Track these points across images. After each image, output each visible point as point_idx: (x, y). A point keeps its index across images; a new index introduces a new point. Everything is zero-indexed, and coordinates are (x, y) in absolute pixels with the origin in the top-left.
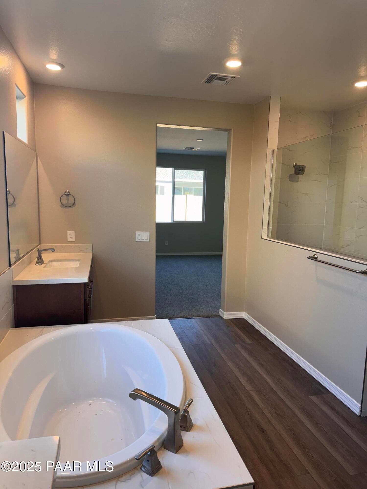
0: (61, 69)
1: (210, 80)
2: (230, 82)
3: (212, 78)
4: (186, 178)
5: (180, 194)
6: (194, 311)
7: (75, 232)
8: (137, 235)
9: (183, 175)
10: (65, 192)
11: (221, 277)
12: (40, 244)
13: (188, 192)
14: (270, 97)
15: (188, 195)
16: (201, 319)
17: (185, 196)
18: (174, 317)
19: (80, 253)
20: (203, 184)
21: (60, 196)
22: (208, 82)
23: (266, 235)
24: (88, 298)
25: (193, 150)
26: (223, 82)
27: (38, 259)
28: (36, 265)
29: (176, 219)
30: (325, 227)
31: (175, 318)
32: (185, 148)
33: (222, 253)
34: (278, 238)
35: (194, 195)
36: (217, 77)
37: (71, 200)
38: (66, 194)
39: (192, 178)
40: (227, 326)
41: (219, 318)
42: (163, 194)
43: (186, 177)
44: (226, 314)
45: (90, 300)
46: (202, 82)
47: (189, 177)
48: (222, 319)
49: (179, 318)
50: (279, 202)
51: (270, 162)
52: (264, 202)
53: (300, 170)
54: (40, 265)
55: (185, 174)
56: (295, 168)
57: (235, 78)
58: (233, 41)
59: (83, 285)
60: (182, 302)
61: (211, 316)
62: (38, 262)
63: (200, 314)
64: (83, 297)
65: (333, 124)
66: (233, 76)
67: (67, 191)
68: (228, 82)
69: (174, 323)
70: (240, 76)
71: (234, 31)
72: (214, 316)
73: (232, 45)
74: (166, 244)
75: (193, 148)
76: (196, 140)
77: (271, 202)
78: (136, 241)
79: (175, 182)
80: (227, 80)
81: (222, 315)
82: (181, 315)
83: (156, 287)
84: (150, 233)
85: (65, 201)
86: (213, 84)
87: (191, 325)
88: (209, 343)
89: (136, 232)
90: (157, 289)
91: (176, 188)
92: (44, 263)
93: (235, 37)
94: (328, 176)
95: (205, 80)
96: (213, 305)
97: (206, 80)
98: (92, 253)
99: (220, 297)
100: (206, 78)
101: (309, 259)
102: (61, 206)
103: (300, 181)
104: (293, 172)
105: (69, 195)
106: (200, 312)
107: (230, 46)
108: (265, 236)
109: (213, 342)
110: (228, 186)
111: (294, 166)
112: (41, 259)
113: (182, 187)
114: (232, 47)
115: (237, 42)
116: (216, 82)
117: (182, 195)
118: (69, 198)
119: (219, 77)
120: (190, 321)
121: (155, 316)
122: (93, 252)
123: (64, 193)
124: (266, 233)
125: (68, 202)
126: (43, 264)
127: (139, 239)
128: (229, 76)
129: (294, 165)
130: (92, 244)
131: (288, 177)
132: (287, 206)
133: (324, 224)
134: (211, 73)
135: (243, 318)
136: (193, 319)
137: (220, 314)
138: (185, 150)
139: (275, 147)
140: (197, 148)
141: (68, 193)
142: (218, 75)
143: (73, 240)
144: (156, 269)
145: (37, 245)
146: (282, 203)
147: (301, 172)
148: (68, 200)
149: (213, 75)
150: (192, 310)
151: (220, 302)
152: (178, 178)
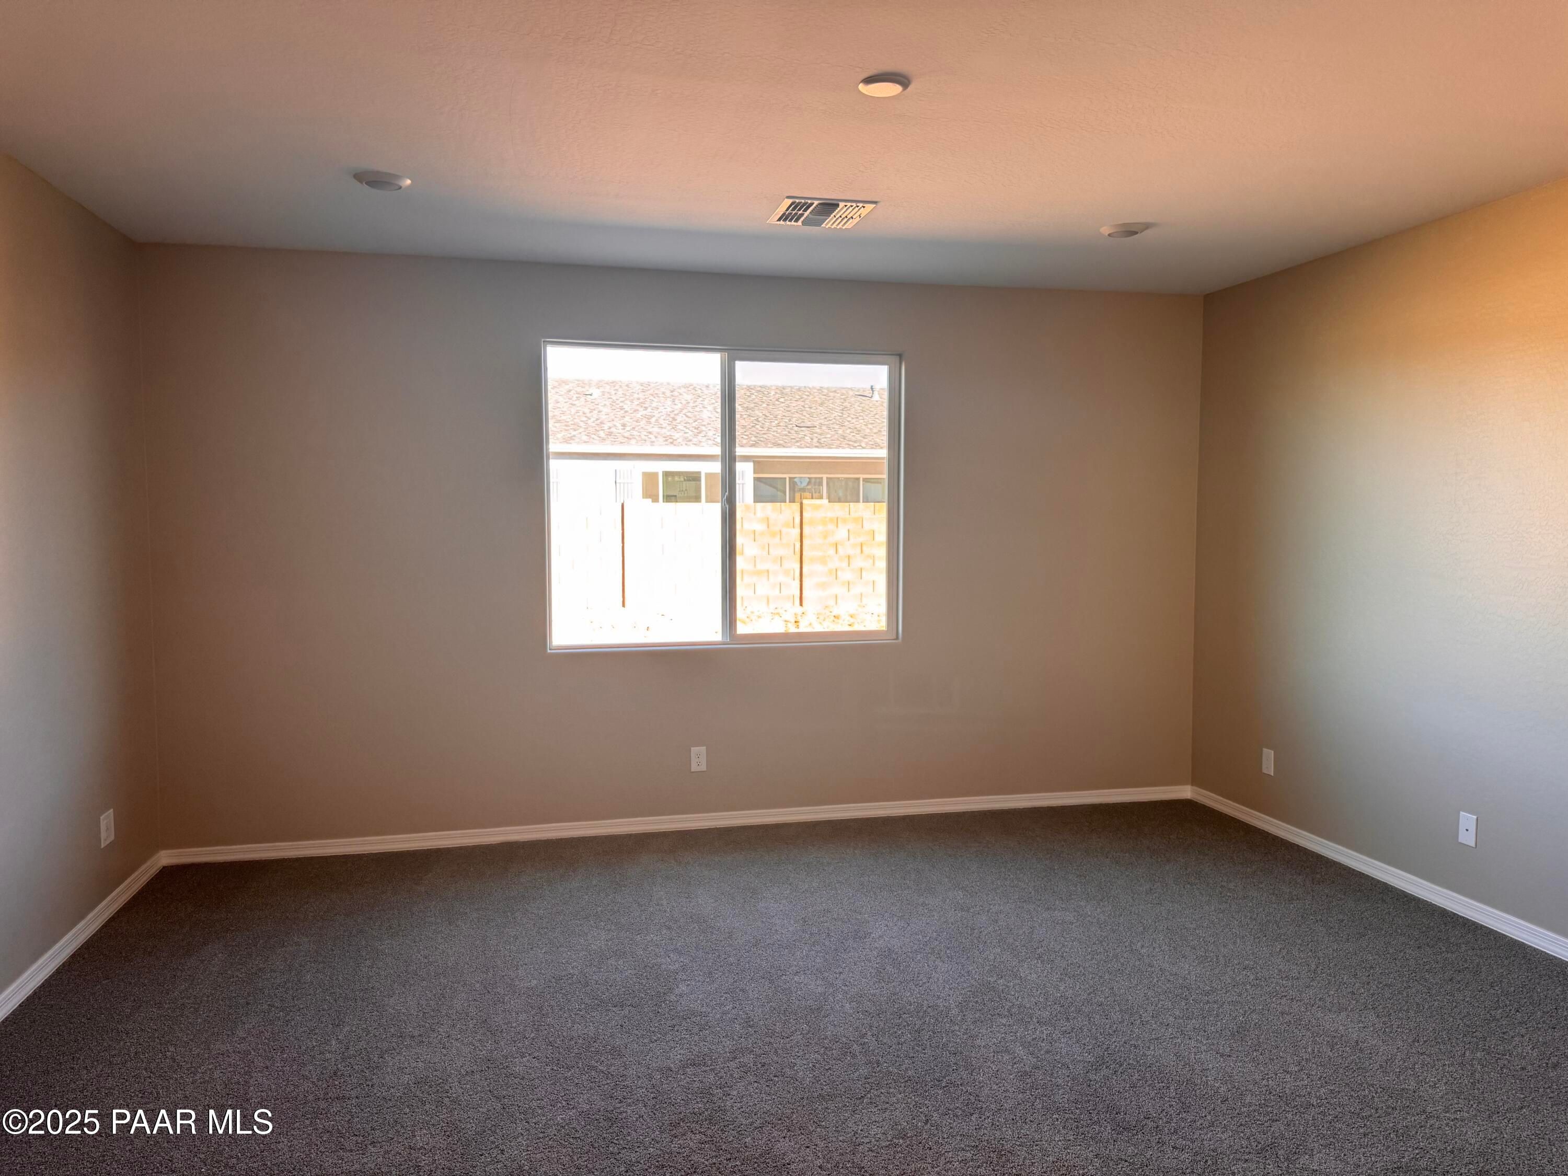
4: (798, 444)
5: (777, 499)
9: (789, 432)
13: (807, 494)
15: (807, 502)
17: (798, 506)
39: (820, 445)
43: (797, 442)
47: (808, 439)
55: (796, 428)
113: (787, 476)
152: (772, 445)
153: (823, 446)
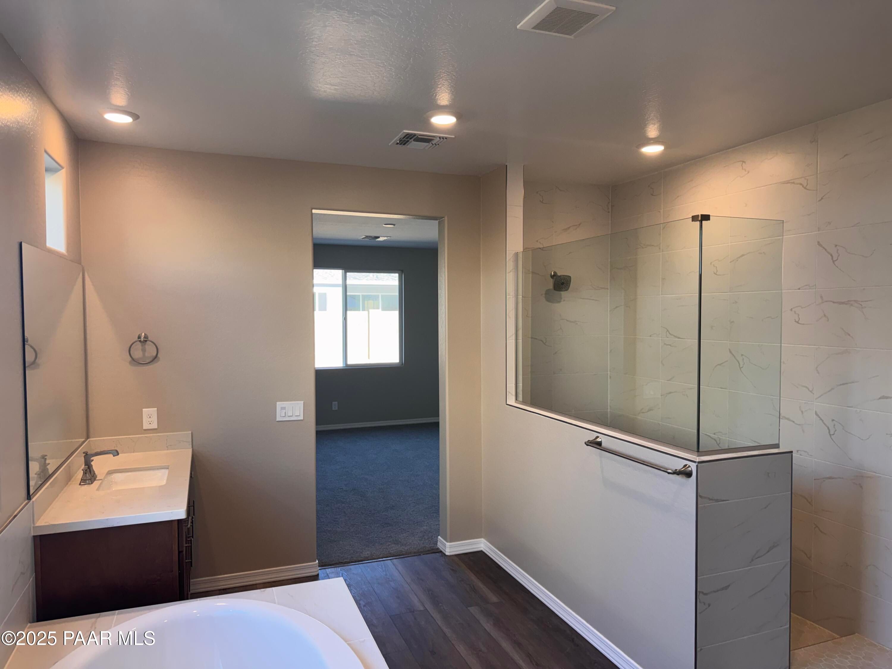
0: (134, 120)
1: (404, 140)
2: (438, 144)
3: (407, 138)
4: (367, 278)
5: (356, 308)
6: (390, 543)
7: (157, 410)
8: (280, 409)
10: (139, 337)
11: (439, 469)
12: (88, 437)
13: (371, 305)
14: (507, 166)
15: (371, 311)
16: (403, 559)
17: (367, 312)
18: (352, 561)
19: (168, 450)
20: (398, 287)
21: (129, 345)
22: (401, 144)
23: (514, 398)
24: (187, 545)
25: (378, 240)
26: (428, 144)
27: (85, 473)
28: (80, 484)
29: (351, 361)
30: (610, 377)
31: (355, 562)
32: (364, 237)
33: (439, 419)
34: (533, 404)
35: (383, 309)
36: (415, 137)
37: (151, 351)
38: (140, 341)
40: (452, 570)
41: (438, 554)
42: (326, 310)
44: (450, 545)
45: (189, 549)
46: (390, 144)
47: (372, 276)
48: (442, 556)
49: (362, 561)
50: (532, 338)
51: (512, 273)
52: (507, 341)
53: (563, 284)
54: (89, 484)
56: (553, 279)
57: (446, 138)
58: (441, 87)
59: (176, 525)
60: (367, 527)
61: (422, 552)
62: (85, 478)
63: (403, 550)
64: (175, 547)
65: (612, 206)
66: (442, 136)
67: (143, 334)
68: (435, 144)
69: (353, 574)
70: (455, 137)
71: (442, 75)
72: (429, 551)
73: (440, 94)
74: (333, 409)
75: (378, 237)
76: (384, 225)
77: (517, 341)
78: (277, 420)
79: (348, 286)
80: (433, 143)
81: (444, 548)
82: (367, 556)
83: (317, 498)
84: (304, 402)
85: (137, 353)
86: (408, 146)
87: (386, 575)
88: (422, 608)
89: (278, 403)
90: (319, 502)
91: (349, 295)
92: (97, 479)
93: (444, 83)
94: (609, 290)
95: (397, 140)
96: (425, 528)
97: (398, 142)
98: (191, 449)
99: (437, 512)
100: (397, 138)
101: (587, 445)
102: (130, 363)
103: (564, 301)
104: (551, 286)
105: (146, 341)
106: (403, 545)
107: (436, 95)
108: (511, 401)
109: (429, 606)
110: (443, 312)
111: (552, 277)
112: (92, 472)
113: (360, 294)
114: (439, 96)
115: (447, 89)
116: (413, 145)
117: (359, 310)
118: (147, 346)
119: (419, 137)
120: (383, 566)
121: (317, 561)
122: (192, 447)
123: (136, 339)
124: (512, 395)
125: (144, 354)
126: (95, 482)
127: (284, 416)
128: (436, 136)
129: (553, 274)
130: (190, 432)
131: (544, 295)
132: (545, 344)
133: (608, 372)
134: (405, 131)
135: (482, 551)
136: (389, 561)
137: (440, 546)
138: (364, 239)
139: (520, 248)
140: (385, 237)
141: (144, 338)
142: (417, 134)
143: (155, 426)
144: (318, 460)
145: (83, 440)
146: (536, 339)
147: (563, 286)
148: (144, 350)
149: (409, 134)
150: (387, 542)
151: (439, 521)
152: (353, 279)
153: (379, 280)
